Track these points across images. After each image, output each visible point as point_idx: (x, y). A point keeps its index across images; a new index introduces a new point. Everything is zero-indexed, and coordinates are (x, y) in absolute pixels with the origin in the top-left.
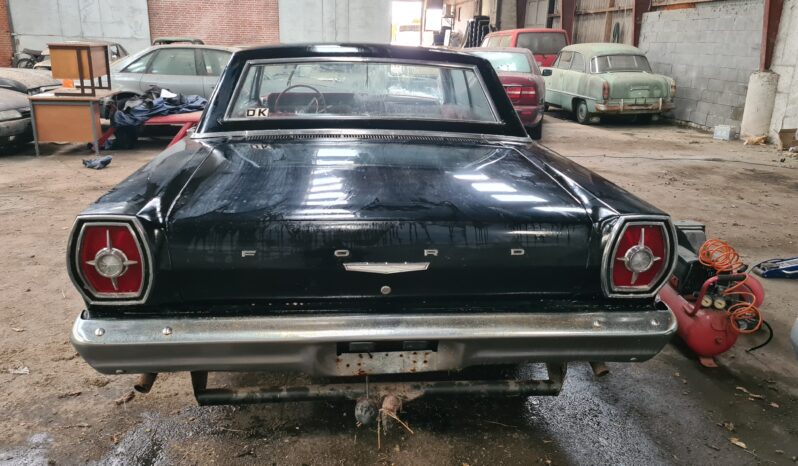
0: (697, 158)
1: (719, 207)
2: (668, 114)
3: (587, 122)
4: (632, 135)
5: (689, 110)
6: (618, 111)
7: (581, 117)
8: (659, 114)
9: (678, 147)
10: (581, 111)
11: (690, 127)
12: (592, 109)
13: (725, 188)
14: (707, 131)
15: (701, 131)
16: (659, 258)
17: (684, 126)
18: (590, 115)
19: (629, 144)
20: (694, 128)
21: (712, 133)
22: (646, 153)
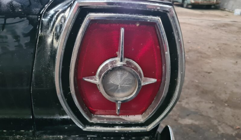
0: (227, 20)
1: (235, 39)
2: (218, 5)
3: (187, 7)
4: (203, 12)
5: (226, 4)
6: (198, 3)
7: (185, 5)
8: (214, 5)
9: (220, 16)
10: (185, 3)
11: (225, 11)
12: (189, 2)
13: (238, 32)
14: (232, 12)
15: (229, 12)
16: (153, 80)
17: (223, 10)
18: (188, 5)
19: (201, 15)
20: (227, 11)
21: (233, 13)
22: (207, 18)
